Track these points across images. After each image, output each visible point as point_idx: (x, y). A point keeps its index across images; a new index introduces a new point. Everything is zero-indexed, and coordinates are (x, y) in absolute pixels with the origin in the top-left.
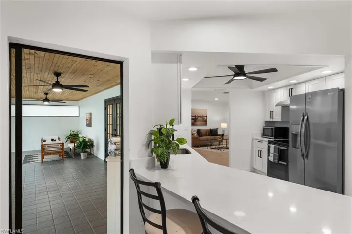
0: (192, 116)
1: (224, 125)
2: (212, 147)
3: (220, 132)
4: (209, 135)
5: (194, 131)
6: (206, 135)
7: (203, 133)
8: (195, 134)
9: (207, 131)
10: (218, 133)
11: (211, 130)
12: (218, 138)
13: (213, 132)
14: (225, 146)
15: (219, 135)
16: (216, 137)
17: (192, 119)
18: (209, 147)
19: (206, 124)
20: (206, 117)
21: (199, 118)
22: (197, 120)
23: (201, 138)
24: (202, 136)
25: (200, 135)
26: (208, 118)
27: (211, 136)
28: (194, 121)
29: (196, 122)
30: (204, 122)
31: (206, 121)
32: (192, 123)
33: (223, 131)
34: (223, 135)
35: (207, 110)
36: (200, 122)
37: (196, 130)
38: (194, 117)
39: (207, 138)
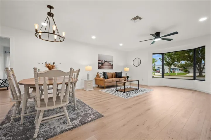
0: (99, 61)
1: (127, 69)
2: (118, 88)
3: (124, 75)
4: (115, 78)
5: (100, 74)
6: (112, 78)
7: (109, 75)
8: (101, 76)
9: (112, 74)
10: (123, 76)
11: (116, 73)
12: (123, 80)
13: (118, 75)
14: (129, 87)
16: (121, 79)
17: (99, 63)
18: (114, 88)
19: (112, 68)
20: (112, 62)
21: (106, 63)
22: (104, 64)
23: (107, 80)
24: (108, 78)
25: (106, 77)
26: (114, 64)
27: (117, 78)
28: (101, 65)
29: (103, 66)
30: (110, 67)
31: (112, 65)
32: (99, 66)
33: (126, 74)
34: (128, 77)
35: (113, 56)
36: (107, 67)
37: (102, 72)
38: (100, 62)
39: (113, 80)
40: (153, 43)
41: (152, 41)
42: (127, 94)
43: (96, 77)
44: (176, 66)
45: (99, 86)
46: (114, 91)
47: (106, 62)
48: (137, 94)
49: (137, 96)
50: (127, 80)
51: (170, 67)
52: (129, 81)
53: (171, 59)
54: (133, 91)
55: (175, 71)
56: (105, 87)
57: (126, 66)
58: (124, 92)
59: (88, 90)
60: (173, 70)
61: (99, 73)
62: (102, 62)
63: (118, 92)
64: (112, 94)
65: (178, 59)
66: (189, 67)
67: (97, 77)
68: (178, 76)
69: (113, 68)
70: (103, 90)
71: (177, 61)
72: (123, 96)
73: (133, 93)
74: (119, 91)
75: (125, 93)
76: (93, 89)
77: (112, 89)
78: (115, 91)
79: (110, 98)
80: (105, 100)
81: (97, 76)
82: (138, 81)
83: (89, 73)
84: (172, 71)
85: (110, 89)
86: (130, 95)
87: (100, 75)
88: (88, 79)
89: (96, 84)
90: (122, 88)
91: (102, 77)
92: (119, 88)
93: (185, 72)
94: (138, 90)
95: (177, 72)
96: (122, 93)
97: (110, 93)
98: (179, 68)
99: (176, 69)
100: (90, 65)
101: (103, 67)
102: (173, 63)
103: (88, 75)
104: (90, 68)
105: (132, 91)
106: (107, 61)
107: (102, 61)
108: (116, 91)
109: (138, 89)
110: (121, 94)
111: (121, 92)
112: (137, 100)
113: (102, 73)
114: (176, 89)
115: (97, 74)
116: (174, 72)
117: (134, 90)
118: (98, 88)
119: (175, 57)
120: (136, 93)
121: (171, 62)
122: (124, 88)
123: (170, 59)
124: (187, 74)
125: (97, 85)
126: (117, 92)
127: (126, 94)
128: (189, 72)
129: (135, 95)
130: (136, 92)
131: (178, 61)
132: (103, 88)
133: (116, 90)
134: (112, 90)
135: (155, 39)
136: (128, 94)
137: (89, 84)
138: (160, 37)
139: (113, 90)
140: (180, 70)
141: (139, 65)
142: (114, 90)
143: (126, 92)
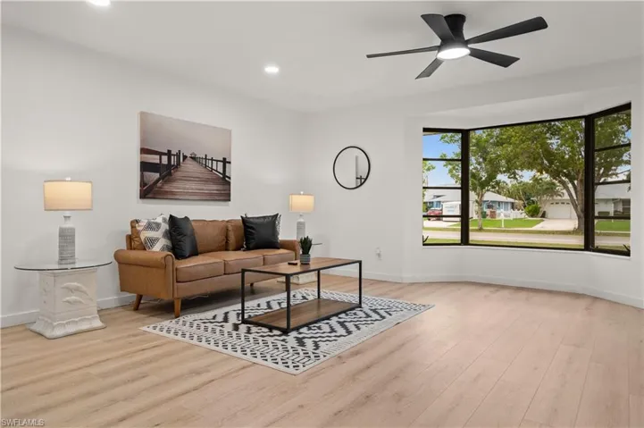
0: (144, 151)
2: (255, 306)
3: (286, 233)
4: (238, 249)
7: (203, 236)
8: (153, 241)
9: (225, 228)
10: (282, 237)
11: (245, 220)
12: (280, 262)
13: (256, 234)
15: (287, 245)
16: (271, 254)
17: (145, 167)
18: (233, 309)
19: (225, 196)
20: (225, 162)
21: (189, 167)
22: (178, 174)
23: (187, 264)
24: (195, 252)
25: (187, 249)
26: (234, 172)
27: (248, 249)
28: (157, 175)
29: (169, 181)
30: (214, 188)
31: (225, 181)
32: (143, 184)
33: (301, 226)
34: (306, 245)
35: (230, 132)
36: (192, 186)
37: (159, 220)
38: (154, 159)
39: (226, 264)
40: (428, 72)
41: (429, 57)
42: (301, 342)
43: (124, 246)
44: (499, 193)
45: (140, 298)
46: (228, 327)
47: (189, 161)
48: (356, 339)
49: (356, 353)
50: (305, 264)
51: (482, 196)
52: (312, 267)
53: (485, 159)
54: (334, 321)
55: (498, 212)
56: (178, 305)
57: (301, 187)
58: (285, 332)
59: (59, 332)
60: (489, 207)
61: (144, 223)
62: (165, 160)
63: (254, 329)
64: (212, 346)
65: (508, 161)
66: (545, 197)
67: (130, 247)
68: (508, 232)
69: (229, 195)
70: (167, 323)
71: (504, 172)
72: (280, 354)
73: (333, 330)
74: (257, 324)
75: (294, 334)
76: (98, 323)
77: (220, 313)
78: (236, 327)
79: (198, 380)
80: (156, 405)
81: (132, 240)
82: (360, 263)
83: (68, 225)
84: (488, 211)
85: (209, 314)
86: (317, 346)
87: (145, 235)
88: (62, 259)
89: (123, 289)
90: (276, 307)
91: (160, 246)
92: (263, 301)
93: (532, 216)
94: (357, 311)
95: (505, 216)
96: (274, 339)
97: (204, 343)
98: (512, 200)
99: (499, 203)
100: (77, 177)
101: (167, 188)
102: (491, 177)
103: (66, 238)
104: (78, 191)
105: (328, 318)
106: (194, 158)
107: (161, 154)
108: (243, 328)
109: (359, 306)
110: (270, 340)
111: (271, 328)
112: (354, 377)
113: (158, 225)
114: (523, 295)
115: (133, 227)
116: (493, 215)
117: (336, 315)
118: (137, 309)
119: (499, 156)
120: (349, 332)
121: (484, 175)
122: (284, 305)
123: (479, 164)
124: (538, 222)
125: (131, 297)
126: (249, 331)
127: (295, 344)
128: (544, 216)
129: (345, 344)
130: (351, 326)
131: (508, 170)
132: (166, 309)
133: (244, 322)
134: (220, 318)
135: (439, 48)
136: (309, 344)
137: (71, 290)
138: (465, 43)
139: (226, 320)
140: (513, 206)
141: (362, 181)
142: (233, 319)
143: (297, 329)
